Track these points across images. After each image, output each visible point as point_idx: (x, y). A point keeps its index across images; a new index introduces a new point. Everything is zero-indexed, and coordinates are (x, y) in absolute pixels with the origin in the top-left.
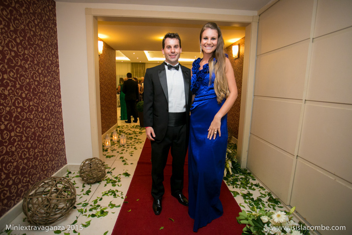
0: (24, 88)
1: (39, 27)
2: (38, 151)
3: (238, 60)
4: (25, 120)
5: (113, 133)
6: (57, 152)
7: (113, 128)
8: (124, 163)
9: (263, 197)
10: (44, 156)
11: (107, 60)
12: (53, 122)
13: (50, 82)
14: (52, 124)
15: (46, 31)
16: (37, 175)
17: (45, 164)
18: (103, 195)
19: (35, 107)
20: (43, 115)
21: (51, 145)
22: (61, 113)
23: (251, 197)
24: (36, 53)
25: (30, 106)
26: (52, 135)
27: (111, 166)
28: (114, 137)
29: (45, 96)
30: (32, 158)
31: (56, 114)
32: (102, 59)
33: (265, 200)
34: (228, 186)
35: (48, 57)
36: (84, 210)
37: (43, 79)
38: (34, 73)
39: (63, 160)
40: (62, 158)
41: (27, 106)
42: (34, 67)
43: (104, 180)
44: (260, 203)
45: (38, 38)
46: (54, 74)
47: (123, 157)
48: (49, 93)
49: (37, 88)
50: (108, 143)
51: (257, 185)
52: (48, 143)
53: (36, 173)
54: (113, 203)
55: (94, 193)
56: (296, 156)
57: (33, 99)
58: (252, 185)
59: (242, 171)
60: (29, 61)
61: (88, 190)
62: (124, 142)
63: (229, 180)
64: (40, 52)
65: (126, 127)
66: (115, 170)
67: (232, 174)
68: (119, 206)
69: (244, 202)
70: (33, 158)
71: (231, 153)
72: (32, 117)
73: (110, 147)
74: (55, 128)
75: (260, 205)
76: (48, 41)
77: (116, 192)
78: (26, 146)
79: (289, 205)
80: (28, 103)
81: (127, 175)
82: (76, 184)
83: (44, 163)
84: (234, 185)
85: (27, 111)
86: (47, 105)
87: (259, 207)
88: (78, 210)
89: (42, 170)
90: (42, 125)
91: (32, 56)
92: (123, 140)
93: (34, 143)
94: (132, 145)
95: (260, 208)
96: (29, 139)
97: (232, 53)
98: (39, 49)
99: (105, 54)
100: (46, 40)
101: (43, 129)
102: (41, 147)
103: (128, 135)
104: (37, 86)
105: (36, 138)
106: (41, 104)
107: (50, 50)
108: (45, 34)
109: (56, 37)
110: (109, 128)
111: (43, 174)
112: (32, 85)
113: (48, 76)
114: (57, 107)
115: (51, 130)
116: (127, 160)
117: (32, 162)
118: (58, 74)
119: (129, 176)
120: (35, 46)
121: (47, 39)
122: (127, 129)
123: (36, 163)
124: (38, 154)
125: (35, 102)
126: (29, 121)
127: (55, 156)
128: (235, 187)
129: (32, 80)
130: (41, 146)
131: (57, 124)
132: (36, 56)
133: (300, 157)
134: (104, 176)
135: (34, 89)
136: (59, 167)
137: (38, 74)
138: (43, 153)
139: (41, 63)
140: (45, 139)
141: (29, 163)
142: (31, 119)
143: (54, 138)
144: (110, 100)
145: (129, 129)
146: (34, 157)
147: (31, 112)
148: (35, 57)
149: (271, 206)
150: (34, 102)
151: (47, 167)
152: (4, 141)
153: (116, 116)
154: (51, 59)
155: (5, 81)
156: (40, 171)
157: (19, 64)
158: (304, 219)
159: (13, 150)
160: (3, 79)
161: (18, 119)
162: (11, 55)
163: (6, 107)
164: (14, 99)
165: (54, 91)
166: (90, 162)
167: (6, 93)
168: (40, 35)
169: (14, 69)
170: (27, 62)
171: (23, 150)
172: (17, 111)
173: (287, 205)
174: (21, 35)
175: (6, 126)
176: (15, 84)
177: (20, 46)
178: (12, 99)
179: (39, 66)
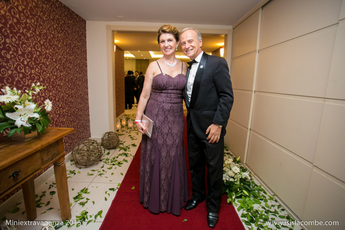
0: (69, 81)
1: (77, 40)
4: (70, 102)
5: (122, 120)
6: (85, 127)
7: (122, 115)
8: (132, 139)
10: (79, 128)
14: (83, 107)
15: (81, 43)
16: (75, 140)
17: (79, 134)
18: (119, 156)
19: (74, 94)
20: (78, 100)
21: (82, 122)
22: (88, 100)
24: (76, 58)
25: (72, 93)
26: (83, 115)
28: (123, 122)
29: (80, 87)
31: (85, 100)
35: (81, 60)
36: (107, 162)
37: (79, 75)
38: (75, 72)
39: (89, 134)
40: (88, 132)
42: (75, 68)
43: (118, 148)
45: (77, 48)
46: (85, 72)
47: (131, 135)
48: (81, 85)
49: (76, 81)
50: (119, 126)
51: (228, 154)
52: (80, 120)
55: (112, 154)
56: (249, 130)
57: (73, 89)
61: (108, 152)
64: (77, 57)
65: (132, 115)
66: (125, 143)
72: (73, 101)
73: (120, 129)
74: (84, 110)
77: (127, 154)
78: (70, 119)
80: (71, 91)
81: (134, 145)
85: (70, 97)
86: (81, 94)
90: (78, 107)
91: (73, 60)
92: (130, 124)
93: (74, 119)
96: (72, 115)
100: (81, 48)
101: (79, 110)
104: (75, 80)
105: (75, 115)
106: (78, 91)
107: (83, 55)
109: (86, 45)
110: (118, 116)
112: (73, 79)
113: (81, 73)
114: (86, 95)
115: (82, 111)
116: (134, 137)
118: (87, 72)
120: (75, 53)
122: (133, 117)
126: (72, 104)
127: (84, 129)
129: (73, 76)
130: (77, 121)
131: (86, 107)
132: (75, 60)
133: (253, 130)
134: (118, 146)
135: (74, 82)
138: (78, 126)
139: (78, 65)
140: (79, 117)
143: (84, 117)
147: (73, 97)
150: (74, 91)
152: (60, 114)
153: (124, 106)
154: (83, 61)
155: (61, 77)
156: (76, 138)
157: (67, 66)
158: (252, 170)
159: (64, 121)
160: (61, 76)
161: (67, 102)
162: (64, 60)
163: (61, 93)
164: (65, 88)
165: (84, 84)
166: (109, 134)
167: (62, 85)
168: (78, 45)
169: (65, 69)
170: (71, 64)
171: (68, 122)
172: (66, 96)
173: (244, 164)
174: (69, 47)
175: (61, 105)
176: (66, 79)
177: (68, 55)
178: (64, 88)
179: (77, 67)
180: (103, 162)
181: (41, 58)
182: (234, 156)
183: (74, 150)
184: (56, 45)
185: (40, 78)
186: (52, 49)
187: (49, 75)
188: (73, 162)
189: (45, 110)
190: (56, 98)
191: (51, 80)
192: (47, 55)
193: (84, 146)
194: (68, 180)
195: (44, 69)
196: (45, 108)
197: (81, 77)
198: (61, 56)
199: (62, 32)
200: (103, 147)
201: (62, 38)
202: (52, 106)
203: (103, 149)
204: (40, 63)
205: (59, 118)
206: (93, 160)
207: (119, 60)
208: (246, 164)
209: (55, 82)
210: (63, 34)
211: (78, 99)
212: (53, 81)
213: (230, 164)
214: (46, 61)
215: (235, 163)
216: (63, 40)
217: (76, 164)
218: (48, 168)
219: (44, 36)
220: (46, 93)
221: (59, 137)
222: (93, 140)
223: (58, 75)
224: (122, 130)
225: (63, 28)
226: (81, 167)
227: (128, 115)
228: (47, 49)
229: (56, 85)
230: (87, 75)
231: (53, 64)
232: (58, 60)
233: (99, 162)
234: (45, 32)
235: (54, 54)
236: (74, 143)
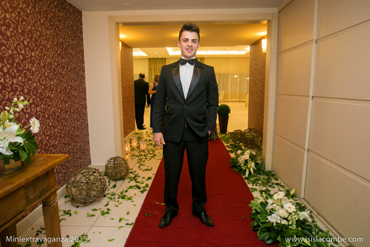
0: (62, 92)
1: (71, 38)
4: (63, 119)
6: (84, 151)
7: (131, 134)
10: (75, 153)
11: (125, 60)
12: (81, 123)
13: (79, 86)
14: (80, 125)
15: (76, 40)
16: (70, 169)
17: (75, 160)
18: (128, 189)
19: (69, 109)
20: (74, 116)
21: (80, 144)
22: (87, 115)
23: (268, 193)
24: (70, 61)
25: (66, 107)
26: (81, 135)
27: (133, 168)
28: (133, 142)
29: (76, 99)
31: (83, 116)
34: (248, 185)
35: (77, 63)
36: (113, 198)
37: (74, 83)
38: (69, 79)
39: (88, 160)
40: (88, 158)
41: (64, 107)
42: (69, 73)
43: (128, 178)
45: (71, 47)
46: (81, 78)
48: (78, 96)
49: (70, 91)
50: (127, 149)
51: (277, 184)
52: (77, 142)
55: (119, 187)
56: (306, 150)
57: (68, 101)
58: (273, 183)
60: (65, 68)
61: (114, 184)
62: (145, 147)
64: (72, 59)
65: (146, 133)
69: (260, 196)
71: (255, 155)
72: (67, 117)
73: (130, 152)
74: (82, 128)
76: (77, 49)
78: (63, 142)
79: (303, 198)
80: (65, 104)
84: (254, 184)
85: (64, 112)
86: (77, 107)
90: (74, 125)
91: (67, 64)
92: (143, 145)
93: (68, 140)
96: (66, 136)
97: (261, 47)
98: (72, 57)
101: (75, 128)
102: (73, 145)
103: (148, 142)
105: (70, 136)
106: (73, 105)
107: (79, 56)
108: (75, 43)
109: (82, 44)
110: (127, 135)
111: (74, 169)
112: (67, 89)
113: (77, 81)
114: (83, 109)
115: (80, 130)
118: (84, 79)
120: (69, 55)
121: (77, 47)
126: (66, 121)
127: (82, 154)
128: (255, 185)
129: (67, 85)
130: (73, 143)
131: (84, 125)
133: (312, 151)
134: (127, 176)
135: (69, 93)
137: (71, 79)
138: (75, 150)
139: (72, 69)
140: (75, 138)
142: (67, 119)
143: (82, 137)
144: (128, 104)
147: (67, 113)
148: (69, 65)
150: (68, 104)
152: (51, 135)
154: (79, 65)
155: (51, 87)
156: (72, 166)
157: (59, 72)
158: (313, 208)
159: (56, 143)
160: (51, 85)
161: (59, 119)
162: (55, 65)
163: (52, 108)
164: (57, 101)
165: (81, 94)
166: (115, 160)
167: (52, 96)
168: (72, 44)
169: (56, 76)
170: (64, 69)
171: (62, 145)
172: (58, 112)
173: (301, 199)
174: (60, 48)
175: (52, 123)
176: (57, 89)
177: (60, 57)
178: (55, 101)
179: (71, 73)
180: (108, 198)
181: (25, 63)
182: (286, 188)
183: (69, 183)
184: (44, 45)
185: (24, 89)
186: (39, 50)
187: (36, 85)
188: (68, 199)
189: (31, 131)
190: (45, 114)
191: (38, 91)
192: (33, 59)
193: (82, 177)
194: (61, 224)
195: (30, 77)
196: (31, 129)
197: (77, 86)
198: (51, 59)
199: (51, 28)
200: (108, 178)
201: (51, 35)
202: (40, 126)
203: (107, 180)
204: (23, 69)
205: (50, 141)
206: (94, 196)
207: (127, 61)
208: (304, 199)
209: (43, 93)
210: (52, 30)
212: (41, 92)
213: (281, 199)
214: (31, 66)
215: (289, 199)
216: (53, 38)
217: (71, 202)
218: (35, 207)
219: (28, 34)
220: (33, 108)
221: (50, 167)
222: (94, 169)
223: (48, 85)
224: (133, 153)
225: (52, 22)
226: (78, 205)
227: (141, 133)
228: (32, 51)
229: (45, 98)
230: (85, 83)
231: (40, 70)
232: (47, 64)
233: (103, 197)
234: (30, 29)
235: (42, 57)
236: (70, 173)
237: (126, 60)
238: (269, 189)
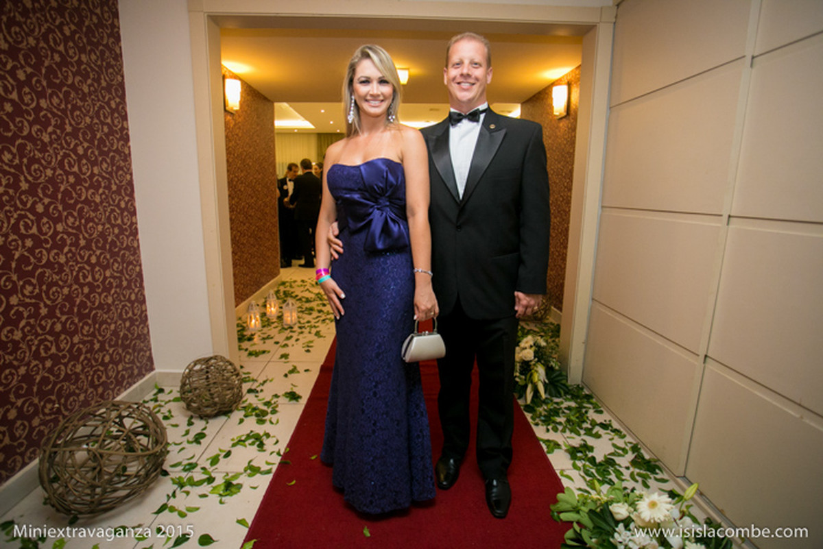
0: (40, 191)
1: (75, 43)
2: (82, 339)
3: (567, 122)
4: (45, 266)
5: (268, 299)
6: (128, 342)
7: (269, 286)
9: (619, 455)
10: (96, 352)
11: (253, 127)
12: (117, 272)
13: (107, 176)
14: (115, 278)
15: (93, 54)
16: (78, 395)
17: (98, 370)
18: (234, 445)
19: (69, 237)
20: (90, 255)
21: (113, 327)
22: (137, 252)
23: (590, 455)
24: (69, 106)
25: (56, 233)
26: (116, 303)
27: (259, 375)
28: (270, 308)
29: (96, 210)
30: (64, 357)
31: (124, 254)
32: (239, 122)
33: (624, 461)
34: (534, 427)
35: (100, 117)
36: (186, 480)
37: (88, 169)
38: (66, 156)
39: (144, 361)
40: (143, 355)
41: (50, 234)
42: (66, 141)
43: (240, 408)
44: (611, 470)
45: (74, 70)
46: (117, 157)
47: (288, 355)
48: (104, 204)
49: (75, 190)
50: (254, 323)
51: (605, 426)
52: (105, 322)
53: (77, 391)
54: (254, 464)
55: (212, 440)
56: (702, 357)
57: (64, 217)
58: (593, 423)
59: (569, 390)
60: (50, 125)
61: (199, 431)
62: (293, 318)
63: (538, 413)
64: (80, 103)
65: (301, 283)
66: (265, 384)
67: (546, 398)
68: (268, 472)
69: (571, 467)
70: (68, 356)
71: (544, 347)
72: (62, 259)
73: (260, 331)
74: (122, 285)
75: (610, 474)
76: (101, 79)
77: (264, 437)
78: (48, 328)
79: (682, 475)
80: (52, 225)
81: (293, 396)
82: (172, 419)
83: (96, 368)
84: (549, 425)
85: (48, 246)
86: (101, 232)
87: (607, 480)
88: (172, 479)
89: (92, 384)
90: (90, 279)
91: (60, 113)
92: (289, 314)
93: (69, 322)
94: (311, 327)
95: (611, 483)
96: (57, 311)
97: (552, 105)
98: (78, 98)
99: (246, 112)
100: (94, 75)
101: (92, 288)
102: (88, 331)
103: (304, 303)
104: (73, 186)
105: (76, 310)
106: (85, 228)
107: (106, 99)
108: (91, 60)
109: (119, 67)
110: (260, 288)
111: (95, 393)
112: (62, 183)
113: (101, 163)
114: (126, 236)
115: (113, 291)
117: (66, 365)
118: (128, 159)
119: (297, 401)
120: (65, 89)
121: (97, 72)
122: (302, 289)
123: (75, 368)
124: (81, 346)
125: (70, 225)
126: (56, 271)
127: (123, 351)
128: (552, 429)
129: (61, 172)
130: (87, 328)
131: (128, 277)
132: (69, 113)
133: (713, 359)
134: (240, 400)
135: (67, 193)
136: (136, 376)
137: (76, 156)
138: (94, 344)
139: (82, 131)
140: (96, 314)
141: (59, 369)
142: (61, 266)
143: (122, 309)
144: (261, 221)
145: (308, 290)
146: (69, 354)
147: (61, 248)
148: (67, 117)
149: (637, 478)
150: (67, 225)
151: (104, 378)
153: (276, 258)
154: (109, 121)
156: (86, 387)
157: (25, 133)
158: (719, 512)
161: (27, 266)
164: (16, 217)
165: (117, 197)
168: (79, 62)
171: (41, 337)
172: (24, 246)
173: (678, 476)
174: (27, 63)
177: (26, 90)
179: (77, 138)
180: (171, 482)
182: (629, 438)
197: (100, 175)
207: (258, 128)
208: (684, 476)
211: (87, 253)
224: (265, 334)
230: (129, 169)
236: (77, 408)
237: (258, 125)
238: (590, 441)
